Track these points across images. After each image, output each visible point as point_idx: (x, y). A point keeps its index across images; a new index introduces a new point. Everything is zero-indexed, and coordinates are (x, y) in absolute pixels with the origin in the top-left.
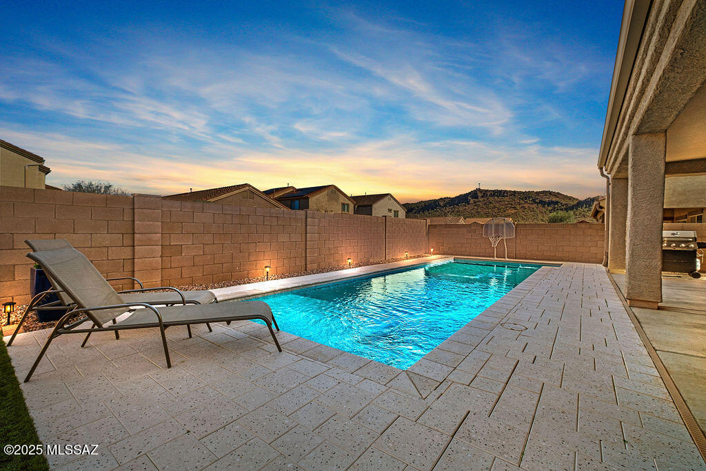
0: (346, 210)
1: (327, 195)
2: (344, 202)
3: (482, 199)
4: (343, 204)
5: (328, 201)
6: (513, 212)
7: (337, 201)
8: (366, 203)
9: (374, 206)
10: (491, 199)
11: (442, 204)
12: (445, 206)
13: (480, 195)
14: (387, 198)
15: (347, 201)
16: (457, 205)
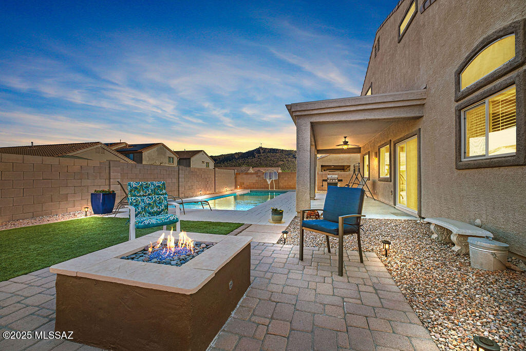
0: (171, 162)
1: (157, 151)
2: (170, 156)
3: (263, 154)
4: (170, 158)
5: (158, 155)
6: (282, 163)
7: (165, 155)
8: (185, 157)
9: (192, 159)
10: (269, 154)
11: (236, 157)
12: (239, 158)
13: (262, 151)
14: (201, 153)
15: (172, 155)
16: (247, 158)
